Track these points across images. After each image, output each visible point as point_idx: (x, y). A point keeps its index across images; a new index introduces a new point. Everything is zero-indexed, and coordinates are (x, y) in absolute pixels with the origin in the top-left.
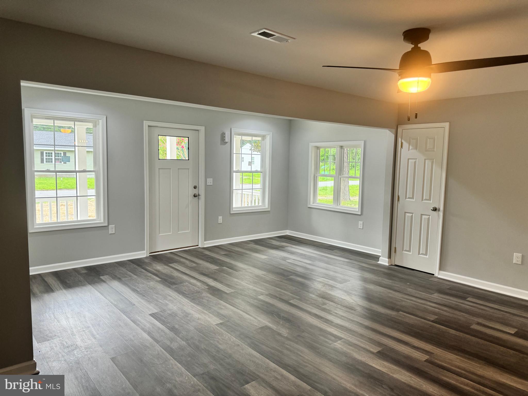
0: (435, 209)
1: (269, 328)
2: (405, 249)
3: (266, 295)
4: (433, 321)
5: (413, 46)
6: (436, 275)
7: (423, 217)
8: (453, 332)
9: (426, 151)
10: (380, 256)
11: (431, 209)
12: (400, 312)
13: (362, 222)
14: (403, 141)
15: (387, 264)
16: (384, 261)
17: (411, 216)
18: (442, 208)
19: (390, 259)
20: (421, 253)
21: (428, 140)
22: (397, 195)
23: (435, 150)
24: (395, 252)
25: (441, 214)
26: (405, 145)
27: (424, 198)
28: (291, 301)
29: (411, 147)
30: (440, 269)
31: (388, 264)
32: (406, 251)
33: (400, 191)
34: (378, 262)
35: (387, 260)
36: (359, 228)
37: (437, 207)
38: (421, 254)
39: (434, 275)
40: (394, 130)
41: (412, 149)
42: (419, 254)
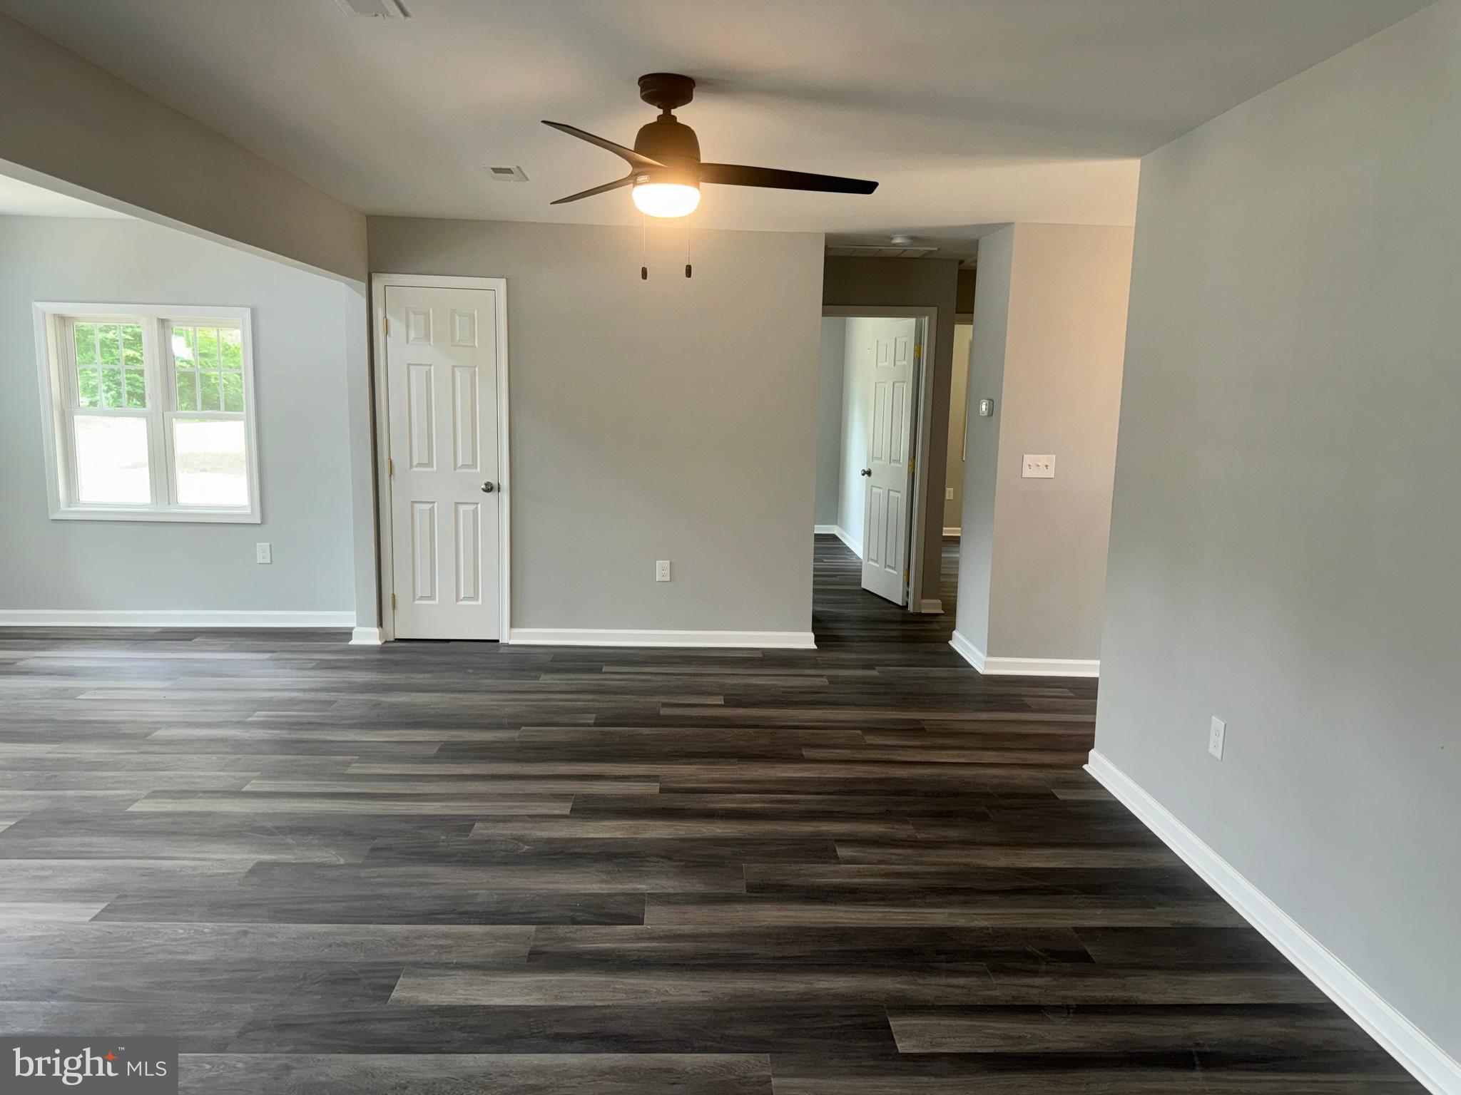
0: (489, 488)
1: (272, 865)
2: (419, 594)
3: (145, 798)
4: (596, 725)
5: (660, 112)
6: (504, 639)
7: (462, 508)
8: (645, 731)
9: (453, 346)
10: (353, 628)
11: (483, 489)
12: (522, 728)
13: (268, 544)
14: (389, 317)
15: (377, 642)
16: (367, 636)
17: (430, 510)
18: (505, 484)
19: (380, 628)
20: (462, 596)
21: (458, 317)
22: (386, 457)
23: (476, 345)
24: (394, 607)
25: (505, 496)
26: (396, 327)
27: (460, 463)
28: (247, 787)
29: (412, 335)
30: (512, 625)
31: (380, 640)
32: (422, 598)
33: (394, 449)
34: (350, 643)
35: (376, 630)
36: (258, 562)
37: (495, 483)
38: (462, 600)
39: (498, 641)
40: (364, 286)
41: (415, 338)
42: (458, 599)
